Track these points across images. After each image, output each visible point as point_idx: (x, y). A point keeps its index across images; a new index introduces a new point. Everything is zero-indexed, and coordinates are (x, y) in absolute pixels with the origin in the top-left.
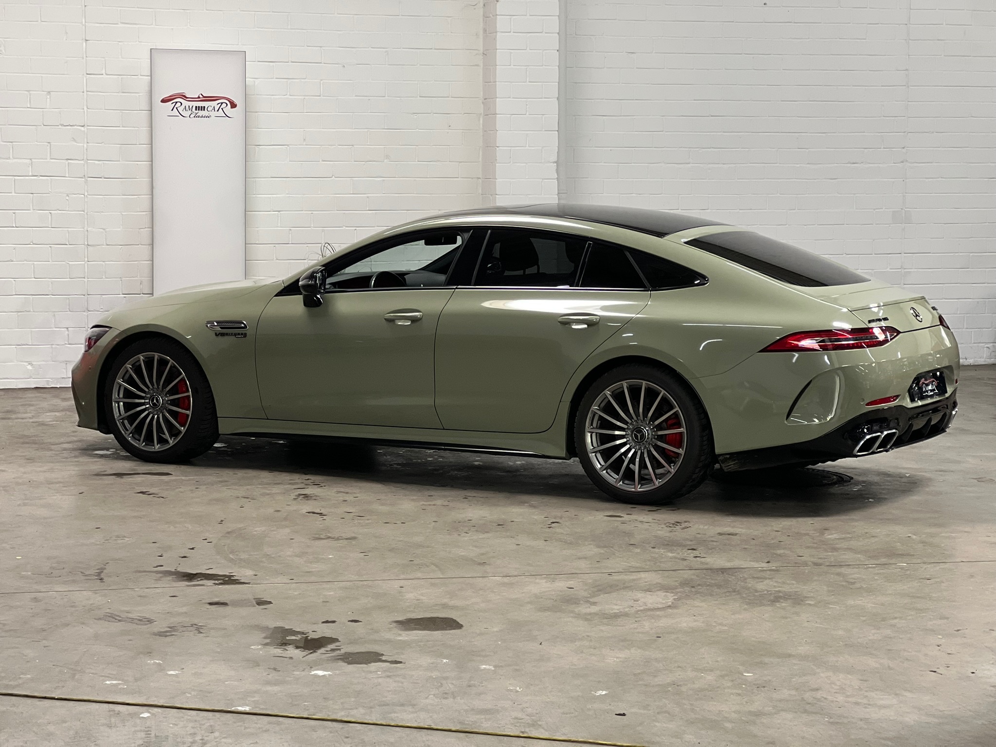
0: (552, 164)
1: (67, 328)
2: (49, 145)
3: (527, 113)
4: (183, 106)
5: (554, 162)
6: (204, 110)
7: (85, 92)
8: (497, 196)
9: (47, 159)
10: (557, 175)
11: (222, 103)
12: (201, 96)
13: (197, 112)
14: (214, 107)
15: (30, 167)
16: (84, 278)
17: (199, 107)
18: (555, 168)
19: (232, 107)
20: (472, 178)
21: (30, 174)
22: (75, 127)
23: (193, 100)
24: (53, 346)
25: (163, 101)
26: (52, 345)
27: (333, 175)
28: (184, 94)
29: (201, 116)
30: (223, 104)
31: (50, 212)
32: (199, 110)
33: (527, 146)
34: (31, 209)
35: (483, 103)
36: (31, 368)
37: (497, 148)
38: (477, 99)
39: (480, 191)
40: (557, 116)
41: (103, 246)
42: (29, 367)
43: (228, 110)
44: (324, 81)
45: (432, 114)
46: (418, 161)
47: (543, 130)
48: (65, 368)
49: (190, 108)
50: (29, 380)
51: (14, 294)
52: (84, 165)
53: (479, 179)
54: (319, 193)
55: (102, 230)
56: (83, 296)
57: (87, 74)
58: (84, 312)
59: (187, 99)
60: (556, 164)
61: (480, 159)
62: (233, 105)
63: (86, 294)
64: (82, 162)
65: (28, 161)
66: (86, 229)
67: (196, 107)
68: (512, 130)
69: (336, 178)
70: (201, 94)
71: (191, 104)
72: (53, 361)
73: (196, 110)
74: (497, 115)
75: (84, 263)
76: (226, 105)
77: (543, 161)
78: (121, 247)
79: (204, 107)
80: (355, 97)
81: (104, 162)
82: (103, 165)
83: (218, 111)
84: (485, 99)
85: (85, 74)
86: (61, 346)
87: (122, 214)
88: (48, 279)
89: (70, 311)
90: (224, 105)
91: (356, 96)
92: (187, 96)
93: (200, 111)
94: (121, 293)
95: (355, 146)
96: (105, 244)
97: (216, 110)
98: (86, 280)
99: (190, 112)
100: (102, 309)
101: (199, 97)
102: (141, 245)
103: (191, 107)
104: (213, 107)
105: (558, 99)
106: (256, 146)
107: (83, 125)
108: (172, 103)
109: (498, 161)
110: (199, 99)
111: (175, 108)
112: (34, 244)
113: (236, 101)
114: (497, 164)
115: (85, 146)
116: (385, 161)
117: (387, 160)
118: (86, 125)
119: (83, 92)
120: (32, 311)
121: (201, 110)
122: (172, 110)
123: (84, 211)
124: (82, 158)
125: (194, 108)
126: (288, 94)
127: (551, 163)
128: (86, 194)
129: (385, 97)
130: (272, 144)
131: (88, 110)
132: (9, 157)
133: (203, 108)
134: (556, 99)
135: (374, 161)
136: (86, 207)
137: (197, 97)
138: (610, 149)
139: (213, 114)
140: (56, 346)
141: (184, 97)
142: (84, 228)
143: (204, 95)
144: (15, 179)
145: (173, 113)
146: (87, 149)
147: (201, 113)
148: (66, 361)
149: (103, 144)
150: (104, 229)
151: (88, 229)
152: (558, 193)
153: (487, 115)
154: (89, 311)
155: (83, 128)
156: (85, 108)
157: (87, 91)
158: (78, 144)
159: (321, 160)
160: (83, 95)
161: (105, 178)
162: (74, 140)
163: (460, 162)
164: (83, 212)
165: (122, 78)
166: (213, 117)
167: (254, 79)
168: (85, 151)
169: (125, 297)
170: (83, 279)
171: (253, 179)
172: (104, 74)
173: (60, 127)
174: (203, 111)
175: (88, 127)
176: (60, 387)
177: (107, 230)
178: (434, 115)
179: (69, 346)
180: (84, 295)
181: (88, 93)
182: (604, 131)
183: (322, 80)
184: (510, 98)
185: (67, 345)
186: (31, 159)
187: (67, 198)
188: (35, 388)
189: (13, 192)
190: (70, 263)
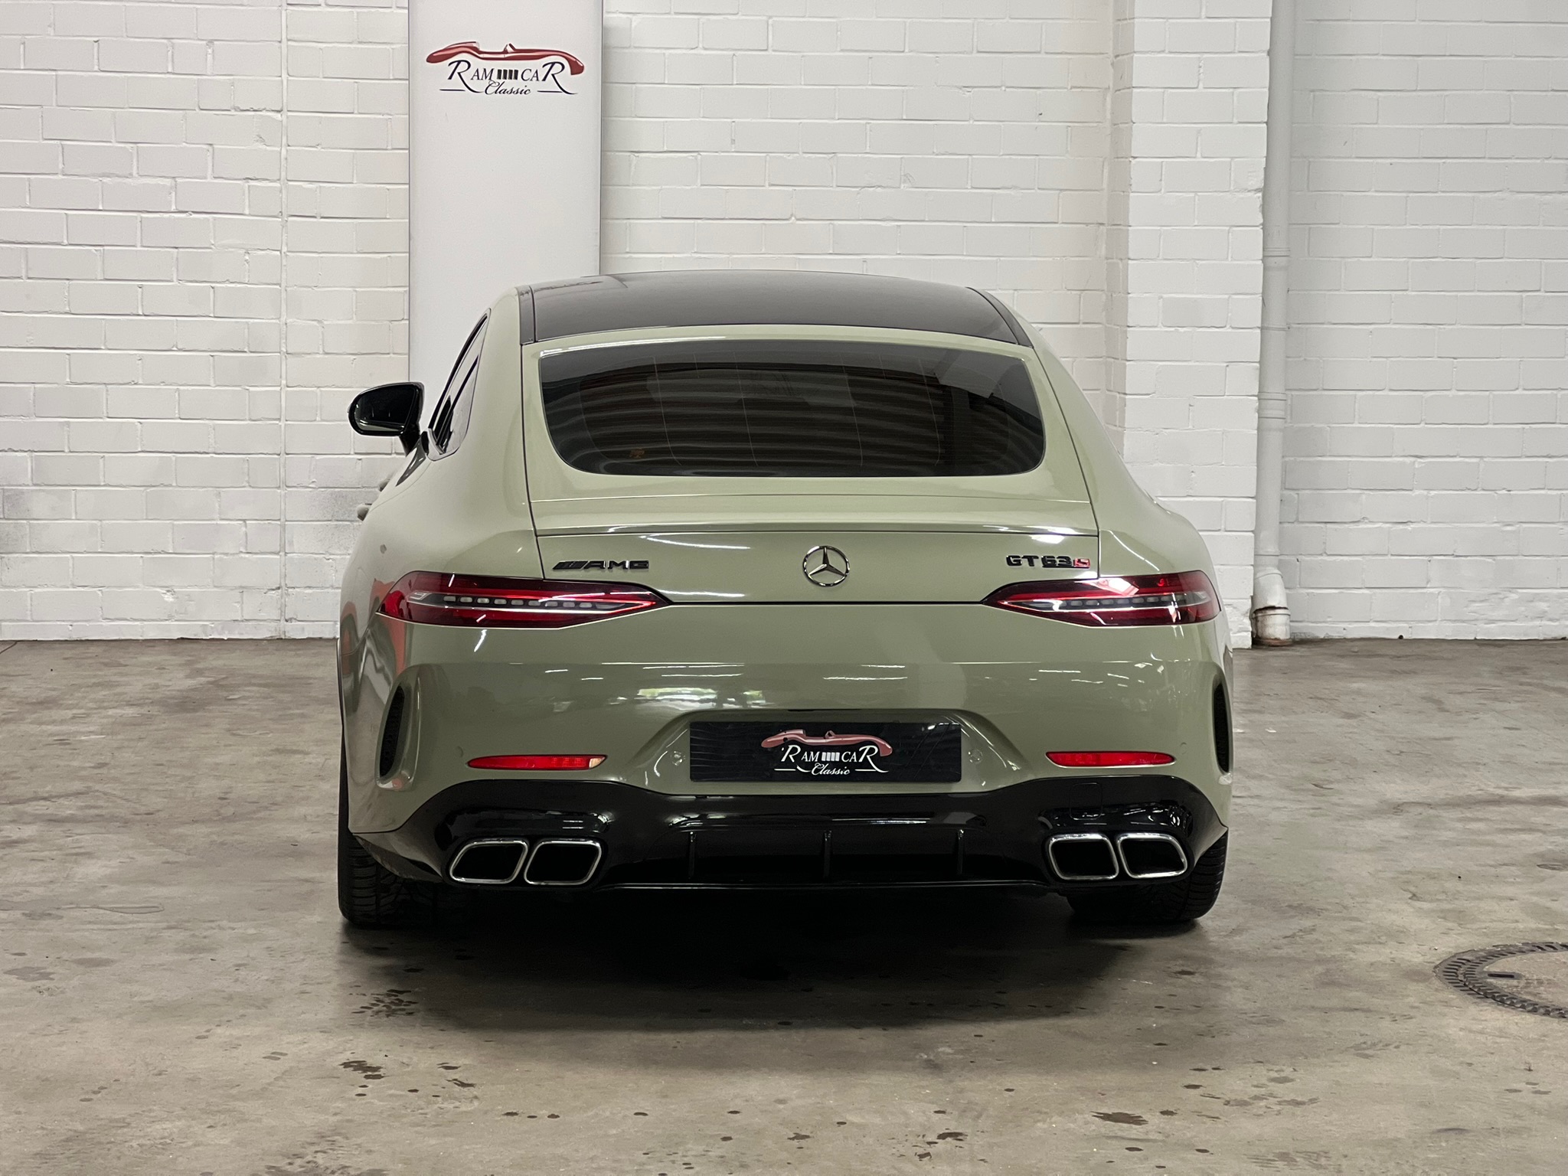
0: (1250, 194)
1: (244, 521)
2: (210, 148)
3: (1201, 85)
4: (472, 70)
5: (1257, 190)
6: (516, 78)
7: (284, 40)
8: (1130, 262)
9: (205, 178)
10: (1264, 217)
11: (553, 64)
12: (509, 49)
13: (501, 81)
14: (536, 72)
15: (173, 194)
16: (279, 419)
17: (505, 71)
18: (1259, 202)
19: (572, 74)
20: (1087, 224)
21: (173, 208)
22: (264, 113)
23: (493, 56)
24: (216, 556)
25: (433, 59)
26: (213, 554)
27: (792, 215)
28: (474, 45)
29: (509, 89)
30: (556, 65)
31: (213, 285)
32: (505, 78)
33: (1199, 155)
34: (175, 280)
35: (1112, 64)
36: (171, 600)
37: (1134, 161)
38: (1102, 56)
39: (1103, 252)
40: (1267, 90)
41: (318, 356)
42: (169, 598)
43: (565, 77)
44: (775, 19)
45: (1003, 88)
46: (973, 188)
47: (1235, 121)
48: (240, 600)
49: (487, 75)
50: (167, 623)
51: (140, 450)
52: (281, 192)
53: (1101, 227)
54: (763, 251)
55: (315, 323)
56: (276, 456)
57: (288, 4)
58: (279, 488)
59: (481, 56)
60: (1260, 195)
61: (1105, 186)
62: (576, 68)
63: (283, 452)
64: (277, 185)
65: (168, 182)
66: (283, 319)
67: (499, 71)
68: (1165, 120)
69: (798, 220)
70: (511, 45)
71: (489, 65)
72: (215, 587)
73: (499, 78)
74: (1135, 90)
75: (278, 389)
76: (561, 67)
77: (1232, 188)
78: (355, 357)
79: (516, 72)
80: (842, 54)
81: (321, 184)
82: (318, 190)
83: (544, 80)
84: (1117, 56)
85: (285, 5)
86: (231, 557)
87: (356, 291)
88: (207, 422)
89: (250, 486)
90: (558, 67)
91: (842, 50)
92: (481, 49)
93: (507, 81)
94: (352, 453)
95: (839, 155)
96: (321, 352)
97: (541, 78)
98: (282, 423)
99: (486, 82)
100: (313, 482)
101: (505, 52)
102: (394, 354)
103: (488, 72)
104: (534, 71)
105: (1269, 53)
106: (632, 155)
107: (279, 109)
108: (450, 64)
109: (1134, 188)
110: (507, 56)
111: (456, 74)
112: (180, 350)
113: (582, 60)
114: (1132, 195)
115: (284, 152)
116: (902, 185)
117: (906, 185)
118: (285, 110)
119: (280, 42)
120: (174, 484)
121: (511, 78)
122: (450, 78)
123: (280, 285)
124: (278, 178)
125: (495, 73)
126: (701, 46)
127: (1249, 191)
128: (285, 249)
129: (903, 52)
130: (665, 149)
131: (290, 78)
132: (131, 174)
133: (513, 75)
134: (1265, 54)
135: (879, 187)
136: (284, 276)
137: (502, 50)
138: (1389, 161)
139: (534, 86)
140: (222, 556)
141: (475, 51)
142: (279, 319)
143: (516, 48)
144: (141, 218)
145: (451, 85)
146: (286, 159)
147: (509, 84)
148: (241, 587)
149: (319, 147)
150: (319, 321)
151: (288, 321)
152: (1264, 256)
153: (1119, 90)
154: (287, 487)
155: (279, 115)
156: (284, 75)
157: (288, 40)
158: (268, 148)
159: (767, 184)
160: (280, 48)
161: (322, 218)
162: (261, 139)
163: (1061, 190)
164: (278, 287)
165: (358, 13)
166: (534, 93)
167: (629, 16)
168: (283, 162)
169: (360, 459)
170: (277, 422)
171: (625, 221)
172: (323, 5)
173: (233, 112)
174: (513, 80)
175: (290, 114)
176: (229, 640)
177: (325, 323)
178: (1007, 90)
179: (247, 556)
180: (279, 455)
181: (290, 43)
182: (1376, 123)
183: (770, 17)
184: (1163, 51)
185: (243, 555)
186: (174, 178)
187: (247, 257)
188: (178, 639)
189: (139, 244)
190: (251, 389)
